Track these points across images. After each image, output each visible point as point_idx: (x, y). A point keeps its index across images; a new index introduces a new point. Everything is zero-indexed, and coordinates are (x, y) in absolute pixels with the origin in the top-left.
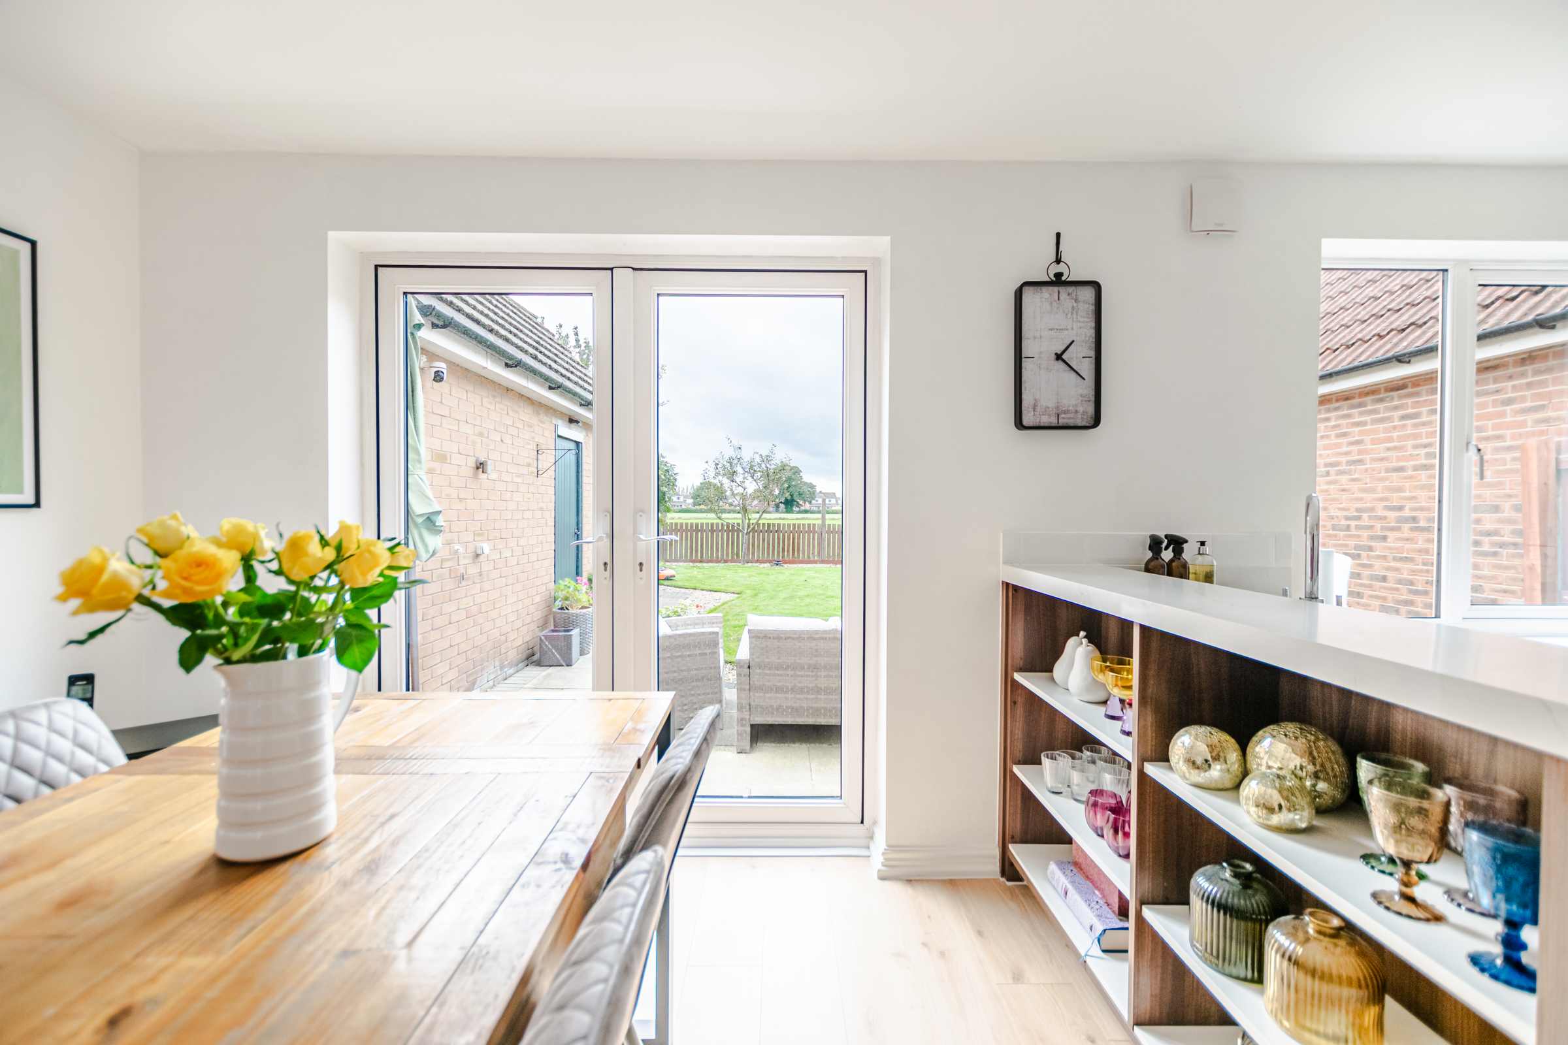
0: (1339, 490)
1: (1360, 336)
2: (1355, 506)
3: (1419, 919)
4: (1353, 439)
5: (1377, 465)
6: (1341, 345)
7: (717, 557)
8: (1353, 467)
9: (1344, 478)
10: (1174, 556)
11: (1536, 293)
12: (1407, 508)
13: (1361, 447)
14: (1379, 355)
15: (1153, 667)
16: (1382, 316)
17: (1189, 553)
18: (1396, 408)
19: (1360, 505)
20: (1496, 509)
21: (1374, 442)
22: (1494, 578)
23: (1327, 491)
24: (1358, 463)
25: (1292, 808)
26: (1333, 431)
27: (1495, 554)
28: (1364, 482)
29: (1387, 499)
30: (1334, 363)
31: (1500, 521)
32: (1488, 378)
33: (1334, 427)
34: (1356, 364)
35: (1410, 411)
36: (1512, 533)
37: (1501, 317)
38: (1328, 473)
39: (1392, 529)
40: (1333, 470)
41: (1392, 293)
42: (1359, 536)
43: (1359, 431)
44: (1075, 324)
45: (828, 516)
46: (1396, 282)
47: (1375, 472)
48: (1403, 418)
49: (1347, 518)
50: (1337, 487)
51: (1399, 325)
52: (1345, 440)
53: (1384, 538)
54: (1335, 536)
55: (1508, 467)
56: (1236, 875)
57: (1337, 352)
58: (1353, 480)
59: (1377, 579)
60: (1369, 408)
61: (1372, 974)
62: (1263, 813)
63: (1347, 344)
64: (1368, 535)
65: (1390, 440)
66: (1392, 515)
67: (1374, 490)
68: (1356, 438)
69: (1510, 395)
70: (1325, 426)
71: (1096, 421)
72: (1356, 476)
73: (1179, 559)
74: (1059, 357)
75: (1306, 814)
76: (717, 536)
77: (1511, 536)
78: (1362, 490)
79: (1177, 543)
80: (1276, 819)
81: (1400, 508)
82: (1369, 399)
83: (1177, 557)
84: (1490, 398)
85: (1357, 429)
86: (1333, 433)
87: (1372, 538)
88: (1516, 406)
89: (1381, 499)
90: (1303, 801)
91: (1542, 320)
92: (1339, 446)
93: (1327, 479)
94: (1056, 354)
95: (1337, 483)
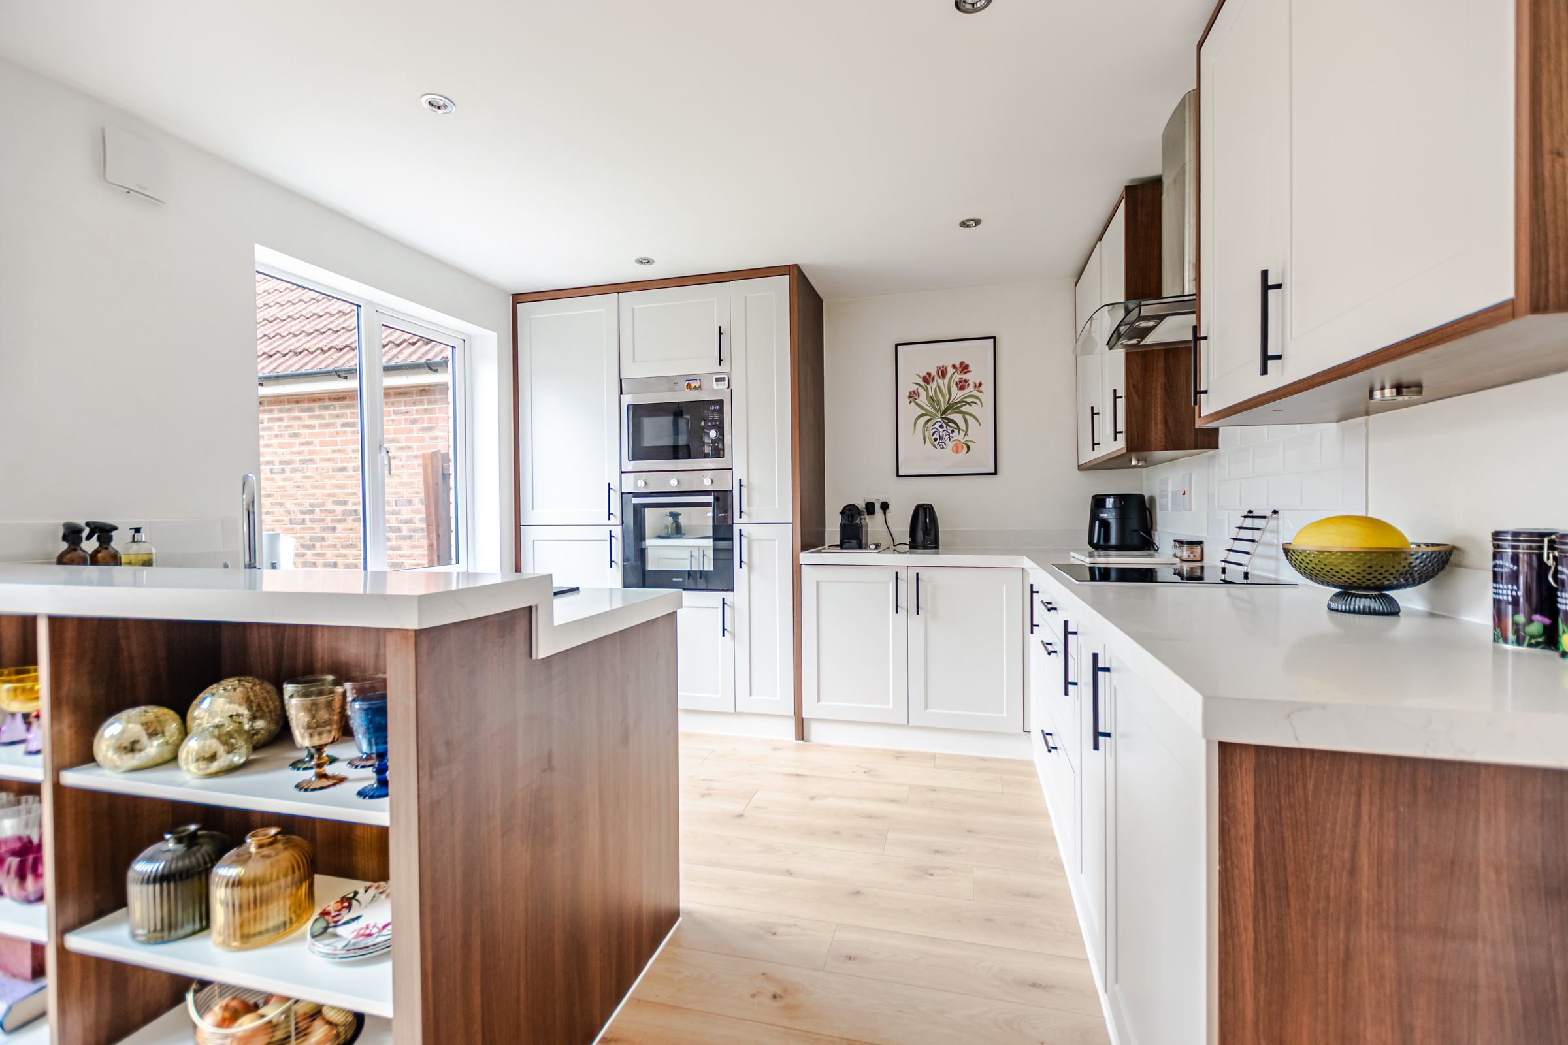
0: (294, 486)
1: (306, 346)
2: (308, 501)
3: (329, 786)
4: (304, 440)
5: (325, 465)
6: (291, 351)
8: (305, 466)
9: (298, 475)
10: (100, 546)
11: (427, 344)
12: (350, 502)
13: (312, 448)
14: (322, 367)
15: (68, 662)
16: (324, 333)
17: (119, 542)
18: (338, 416)
19: (313, 501)
20: (410, 502)
21: (322, 444)
22: (411, 555)
23: (283, 487)
24: (310, 462)
25: (231, 749)
26: (286, 431)
27: (410, 537)
28: (316, 479)
29: (334, 495)
30: (284, 366)
31: (411, 512)
32: (401, 401)
33: (287, 427)
34: (303, 371)
35: (349, 420)
36: (420, 521)
37: (406, 356)
38: (283, 471)
39: (339, 521)
40: (288, 468)
41: (332, 315)
42: (313, 529)
43: (309, 433)
46: (335, 307)
47: (324, 471)
48: (344, 425)
49: (302, 513)
50: (292, 483)
51: (337, 345)
52: (297, 440)
53: (334, 529)
54: (293, 529)
55: (416, 471)
56: (179, 841)
57: (287, 357)
58: (306, 477)
59: (330, 565)
60: (317, 413)
61: (302, 855)
62: (202, 765)
63: (295, 351)
64: (321, 527)
65: (334, 443)
66: (339, 509)
67: (323, 487)
68: (307, 439)
69: (415, 416)
70: (279, 426)
72: (308, 474)
73: (107, 548)
75: (244, 750)
77: (420, 523)
78: (314, 487)
79: (104, 532)
80: (215, 766)
81: (345, 503)
82: (316, 405)
83: (104, 546)
84: (403, 417)
85: (307, 431)
86: (287, 433)
87: (324, 529)
88: (419, 425)
89: (330, 495)
90: (240, 742)
91: (430, 364)
92: (292, 445)
93: (283, 476)
95: (293, 480)
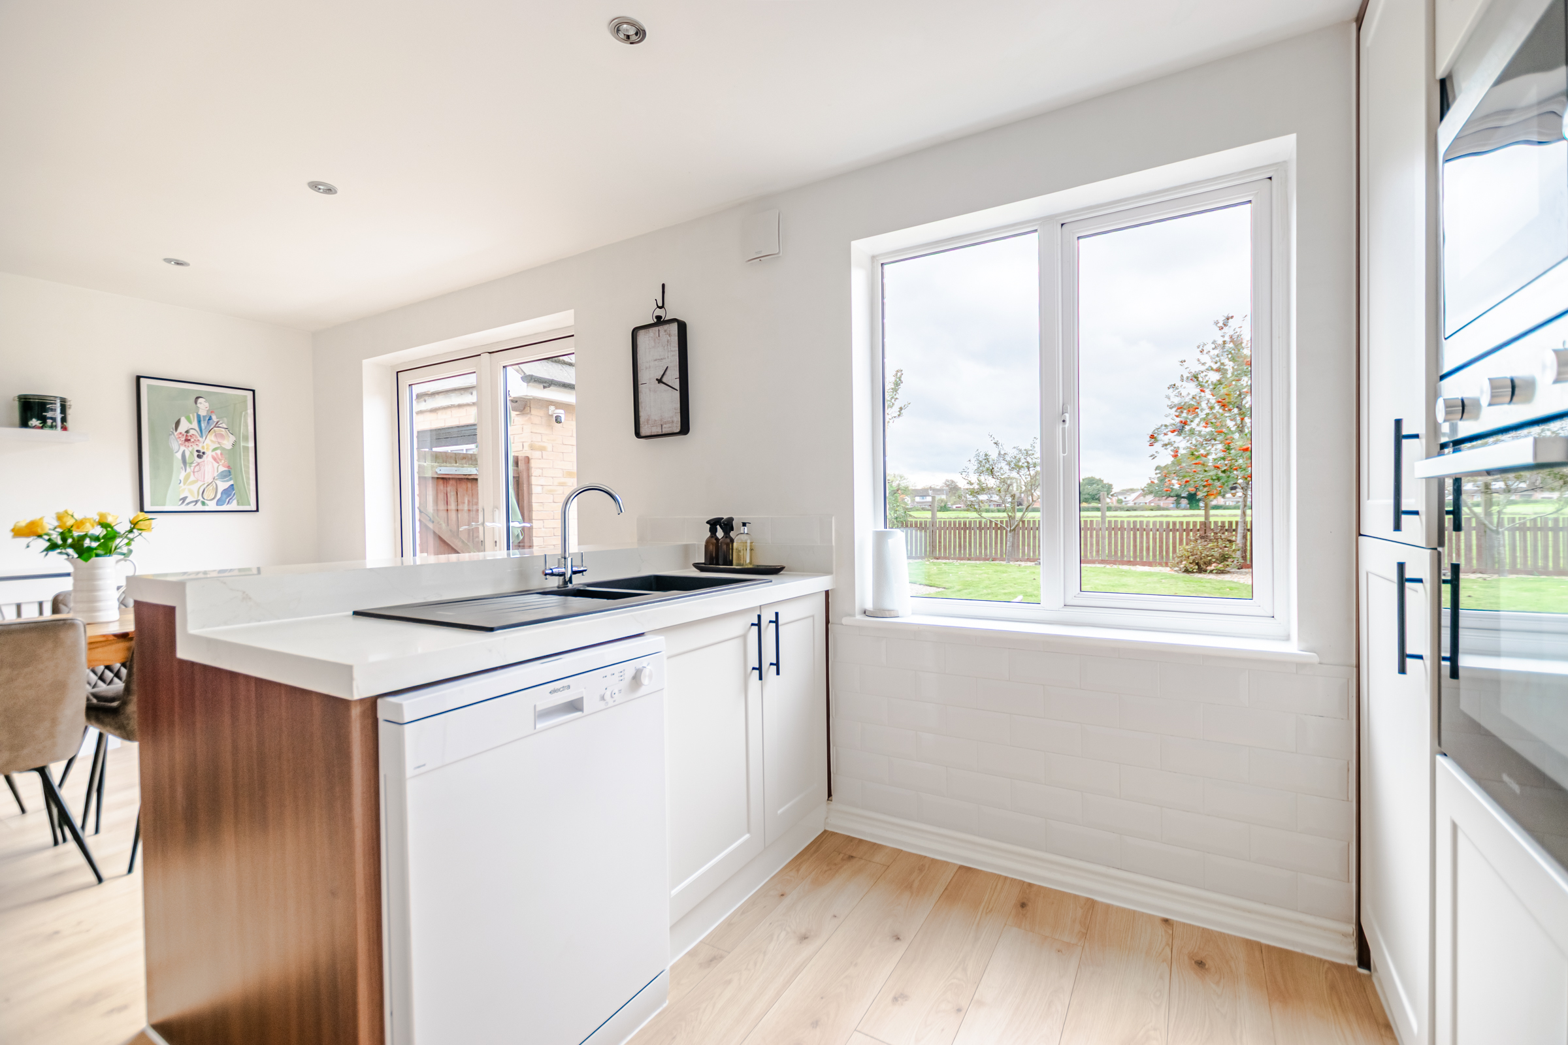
10: (724, 535)
44: (669, 353)
71: (685, 429)
73: (727, 537)
74: (660, 381)
94: (657, 380)
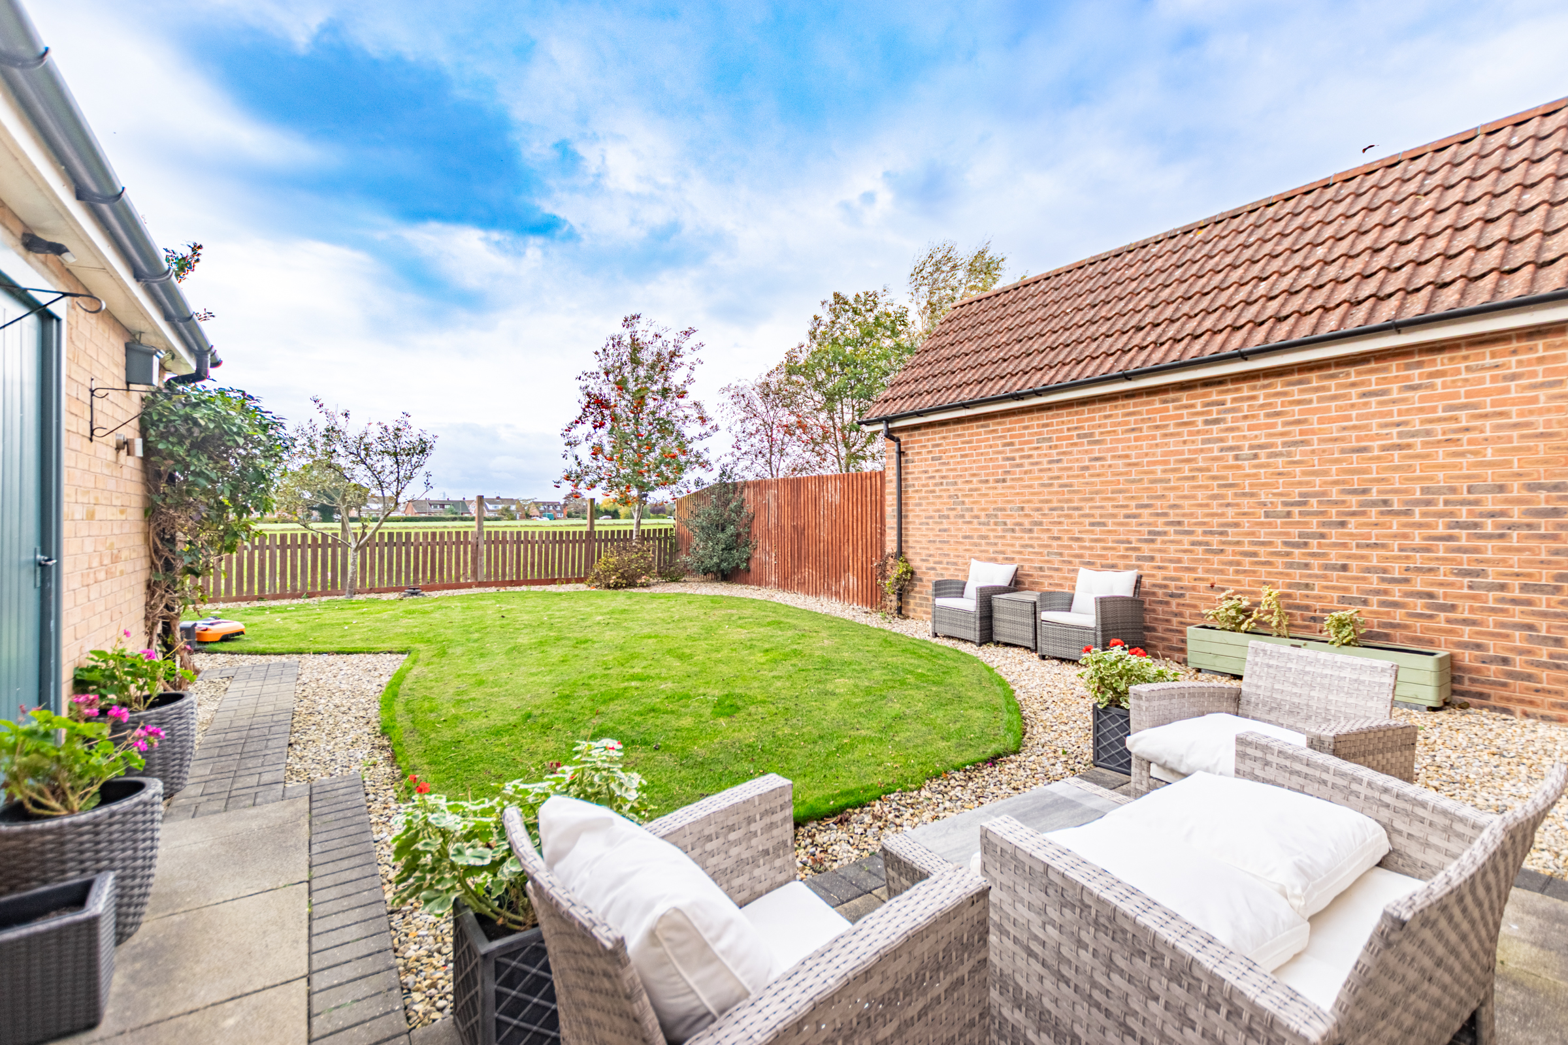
0: (1273, 474)
7: (294, 588)
31: (1507, 501)
45: (486, 523)
52: (1279, 420)
60: (1314, 384)
64: (1318, 522)
65: (1346, 418)
67: (1324, 473)
70: (1250, 405)
76: (294, 555)
